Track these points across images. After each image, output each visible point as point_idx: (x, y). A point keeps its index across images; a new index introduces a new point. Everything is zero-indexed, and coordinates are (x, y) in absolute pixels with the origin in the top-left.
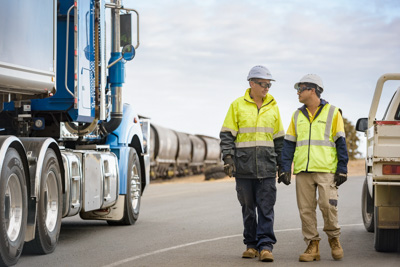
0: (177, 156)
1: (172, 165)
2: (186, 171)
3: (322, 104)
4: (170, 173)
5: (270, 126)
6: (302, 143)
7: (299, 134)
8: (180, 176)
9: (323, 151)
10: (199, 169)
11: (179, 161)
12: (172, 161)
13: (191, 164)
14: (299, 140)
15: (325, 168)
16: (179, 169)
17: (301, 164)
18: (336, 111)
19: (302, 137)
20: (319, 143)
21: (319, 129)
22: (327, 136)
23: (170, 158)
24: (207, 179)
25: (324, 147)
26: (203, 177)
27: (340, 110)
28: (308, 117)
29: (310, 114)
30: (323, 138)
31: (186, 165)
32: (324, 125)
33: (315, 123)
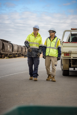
0: (18, 51)
1: (16, 54)
2: (20, 55)
3: (55, 37)
4: (16, 56)
5: (38, 42)
6: (48, 47)
7: (47, 45)
8: (19, 56)
9: (54, 50)
10: (24, 55)
11: (18, 53)
12: (17, 53)
13: (21, 53)
14: (47, 46)
15: (54, 55)
16: (18, 54)
17: (47, 53)
18: (59, 39)
19: (48, 46)
20: (53, 48)
21: (53, 44)
22: (55, 46)
23: (16, 52)
24: (25, 57)
25: (54, 49)
26: (24, 57)
27: (60, 39)
28: (51, 40)
29: (51, 39)
30: (54, 47)
31: (20, 53)
32: (55, 43)
33: (52, 42)
